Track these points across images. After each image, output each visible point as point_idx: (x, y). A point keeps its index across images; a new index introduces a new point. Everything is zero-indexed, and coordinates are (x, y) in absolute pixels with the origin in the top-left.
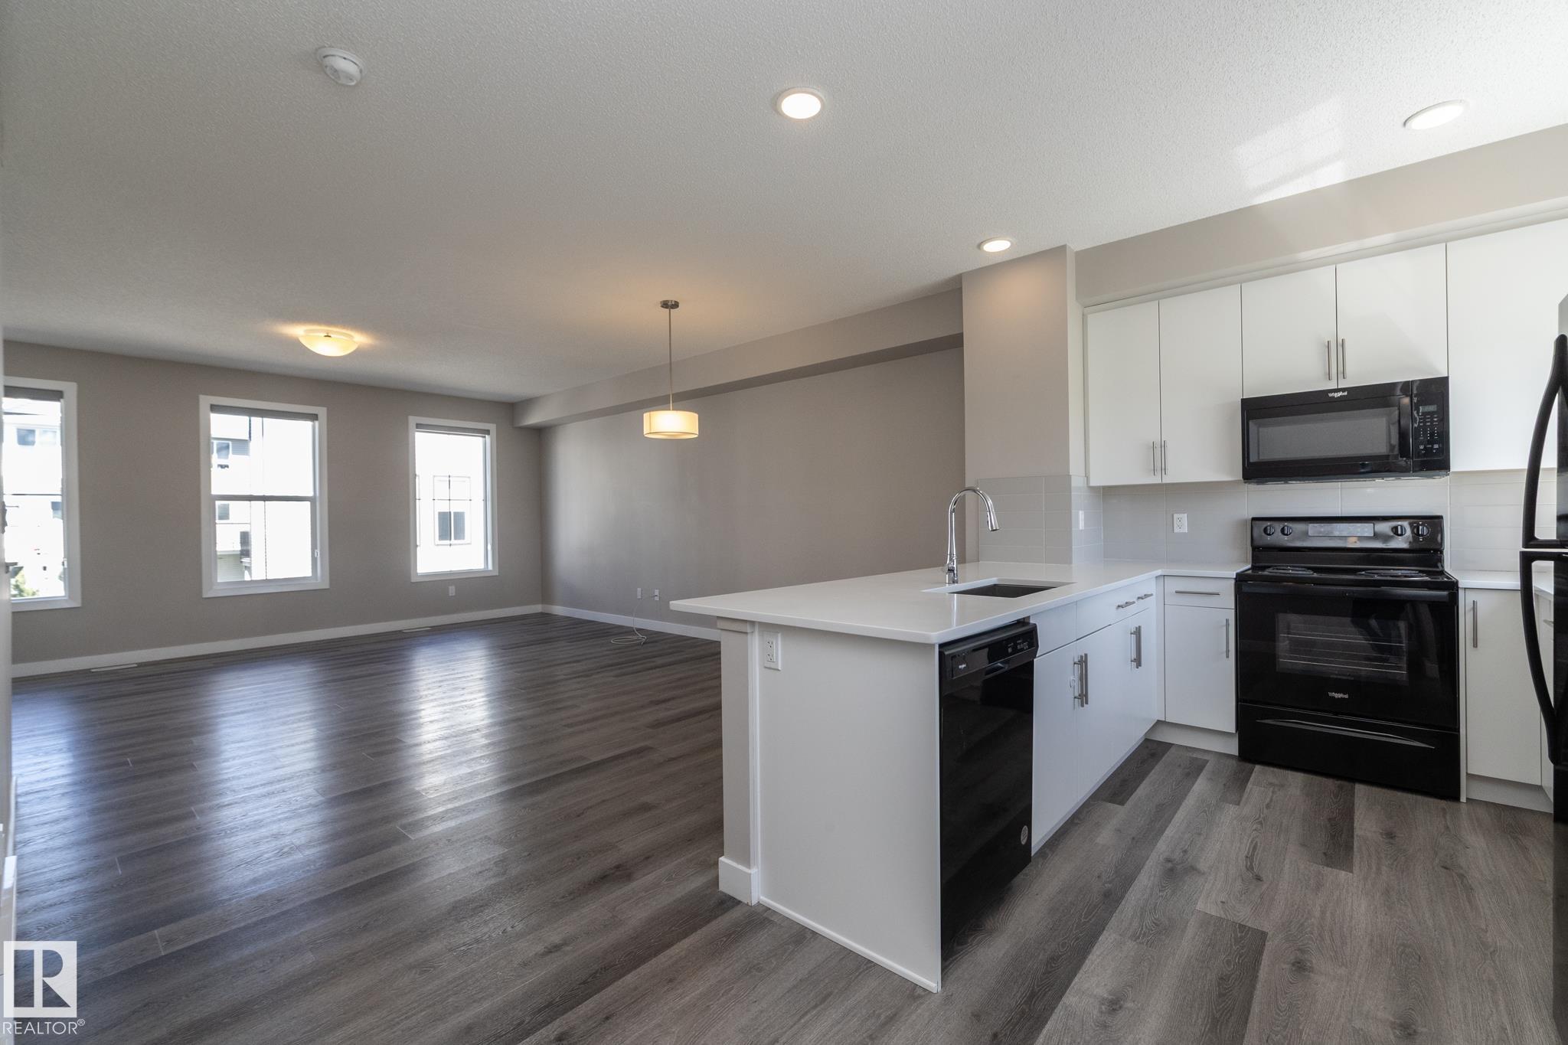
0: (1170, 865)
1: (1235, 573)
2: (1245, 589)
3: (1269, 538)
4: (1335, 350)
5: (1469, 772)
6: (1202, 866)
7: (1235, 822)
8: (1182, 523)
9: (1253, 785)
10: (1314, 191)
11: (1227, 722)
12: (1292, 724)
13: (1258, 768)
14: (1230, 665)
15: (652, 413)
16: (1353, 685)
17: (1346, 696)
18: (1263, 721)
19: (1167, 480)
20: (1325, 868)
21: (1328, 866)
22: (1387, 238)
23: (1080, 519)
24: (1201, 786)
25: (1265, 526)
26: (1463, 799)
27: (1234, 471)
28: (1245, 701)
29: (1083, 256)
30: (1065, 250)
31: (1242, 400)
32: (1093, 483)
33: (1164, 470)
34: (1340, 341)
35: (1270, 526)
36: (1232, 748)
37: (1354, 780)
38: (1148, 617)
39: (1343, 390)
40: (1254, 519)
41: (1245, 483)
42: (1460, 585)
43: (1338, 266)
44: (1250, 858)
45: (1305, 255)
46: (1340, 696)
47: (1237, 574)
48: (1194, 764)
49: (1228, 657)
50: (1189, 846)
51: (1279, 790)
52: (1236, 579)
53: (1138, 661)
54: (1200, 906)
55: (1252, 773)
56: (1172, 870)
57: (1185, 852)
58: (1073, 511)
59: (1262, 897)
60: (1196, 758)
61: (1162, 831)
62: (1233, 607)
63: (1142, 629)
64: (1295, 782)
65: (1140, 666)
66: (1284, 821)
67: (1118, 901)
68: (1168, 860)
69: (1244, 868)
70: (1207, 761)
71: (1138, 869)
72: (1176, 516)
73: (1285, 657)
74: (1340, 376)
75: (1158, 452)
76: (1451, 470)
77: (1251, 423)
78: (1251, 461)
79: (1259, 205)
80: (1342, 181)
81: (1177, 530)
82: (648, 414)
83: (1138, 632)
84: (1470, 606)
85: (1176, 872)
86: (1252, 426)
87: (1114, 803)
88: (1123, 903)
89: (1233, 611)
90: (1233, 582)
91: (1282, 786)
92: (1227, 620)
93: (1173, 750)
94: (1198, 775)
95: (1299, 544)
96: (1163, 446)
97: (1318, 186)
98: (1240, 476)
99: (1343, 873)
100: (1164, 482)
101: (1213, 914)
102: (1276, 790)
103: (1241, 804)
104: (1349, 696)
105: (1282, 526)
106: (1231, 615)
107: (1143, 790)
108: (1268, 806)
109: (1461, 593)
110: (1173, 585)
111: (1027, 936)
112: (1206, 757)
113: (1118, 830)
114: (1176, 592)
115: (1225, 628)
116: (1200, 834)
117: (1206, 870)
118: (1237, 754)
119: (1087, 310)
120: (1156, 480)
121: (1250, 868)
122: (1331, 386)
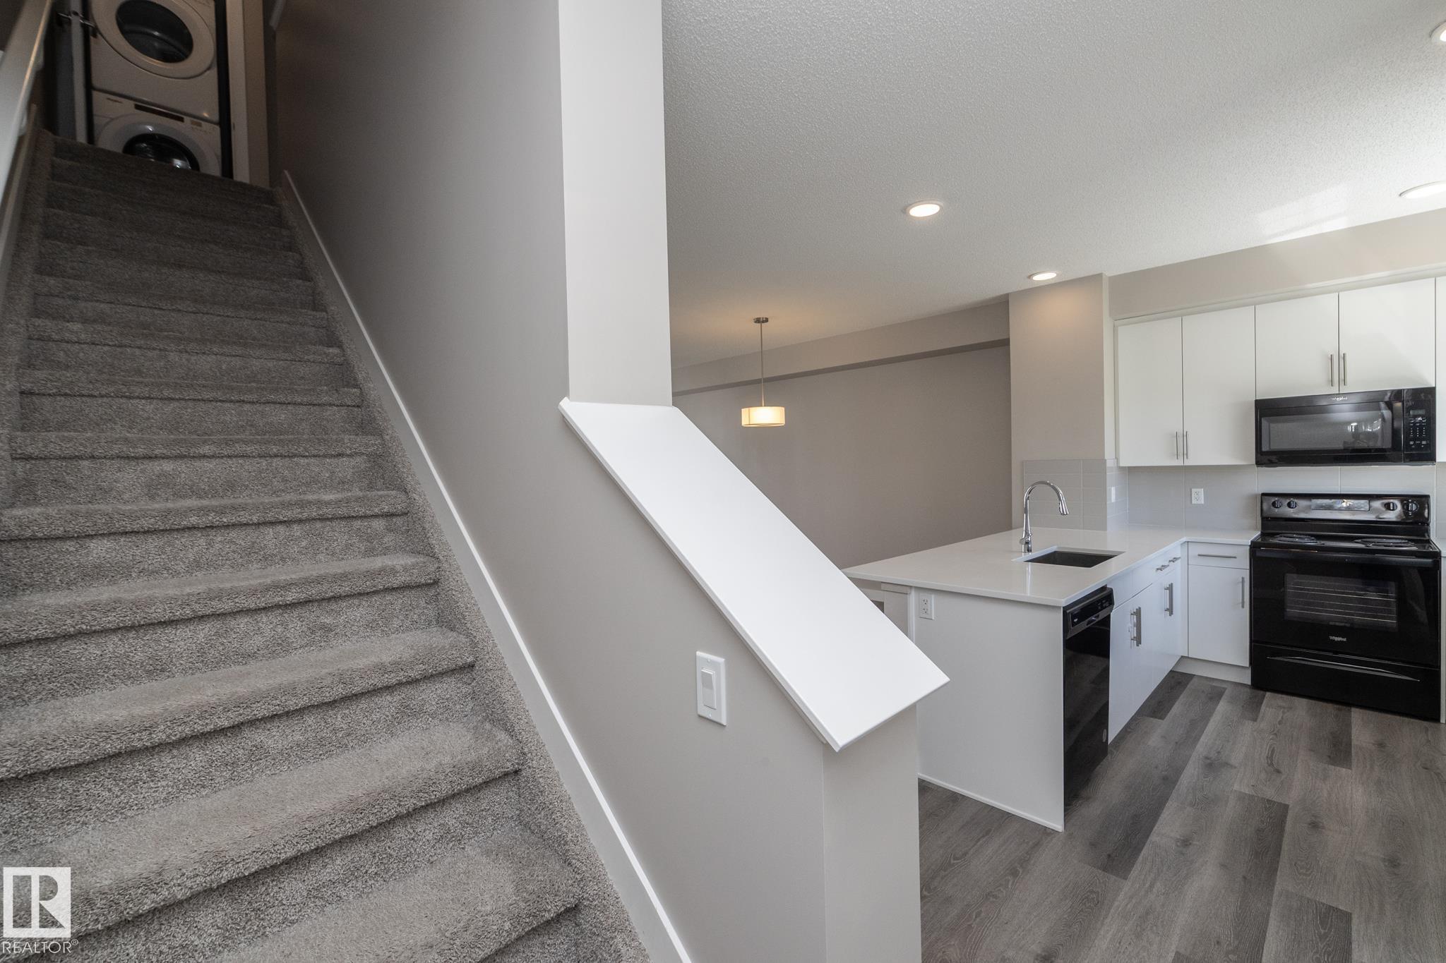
0: (1209, 761)
1: (1250, 541)
2: (1258, 554)
3: (1276, 510)
4: (1338, 363)
6: (1233, 761)
7: (1255, 733)
8: (1199, 496)
9: (1267, 707)
11: (1242, 658)
12: (1297, 660)
13: (1268, 694)
14: (1244, 613)
15: (751, 409)
16: (1349, 630)
17: (1345, 640)
18: (1276, 658)
19: (1188, 463)
20: (1330, 766)
21: (1332, 764)
22: (1384, 272)
23: (1113, 494)
24: (1222, 707)
25: (1273, 500)
26: (1442, 721)
27: (1246, 457)
28: (1257, 642)
29: (1115, 280)
30: (1102, 276)
31: (1256, 401)
32: (1122, 464)
33: (1185, 455)
34: (1342, 355)
35: (1278, 501)
36: (1247, 680)
37: (1349, 704)
38: (1176, 574)
39: (1344, 394)
40: (1264, 495)
41: (1257, 466)
42: (1442, 555)
43: (1341, 293)
44: (1270, 758)
45: (1312, 285)
46: (1339, 639)
47: (1252, 542)
48: (1215, 692)
49: (1243, 607)
50: (1222, 748)
51: (1288, 711)
52: (1250, 546)
53: (1170, 610)
54: (1236, 787)
55: (1264, 698)
56: (1210, 765)
57: (1219, 753)
58: (1108, 488)
59: (1282, 783)
60: (1215, 687)
61: (1197, 739)
62: (1248, 567)
63: (1174, 585)
64: (1301, 707)
65: (1172, 614)
66: (1295, 733)
67: (1175, 782)
68: (1207, 758)
69: (1267, 765)
70: (1225, 689)
71: (1185, 763)
72: (1194, 490)
73: (1292, 608)
74: (1342, 383)
75: (1181, 442)
76: (1437, 461)
77: (1263, 420)
78: (1264, 449)
79: (1271, 244)
80: (1345, 227)
81: (1195, 501)
82: (747, 409)
83: (1170, 588)
85: (1213, 766)
86: (1264, 422)
87: (1156, 718)
88: (1178, 784)
89: (1248, 571)
90: (1248, 548)
91: (1291, 708)
92: (1243, 578)
93: (1195, 679)
94: (1220, 699)
95: (1302, 515)
96: (1185, 436)
97: (1324, 231)
98: (1254, 461)
99: (1344, 769)
100: (1186, 464)
101: (1247, 792)
102: (1286, 711)
103: (1259, 720)
104: (1347, 639)
105: (1288, 501)
106: (1246, 574)
107: (1177, 708)
108: (1280, 723)
109: (1442, 560)
110: (1195, 550)
111: (1114, 802)
112: (1224, 686)
113: (1163, 737)
114: (1199, 555)
115: (1241, 585)
116: (1228, 741)
117: (1237, 765)
118: (1250, 683)
119: (1117, 323)
120: (1179, 463)
121: (1271, 764)
122: (1334, 391)
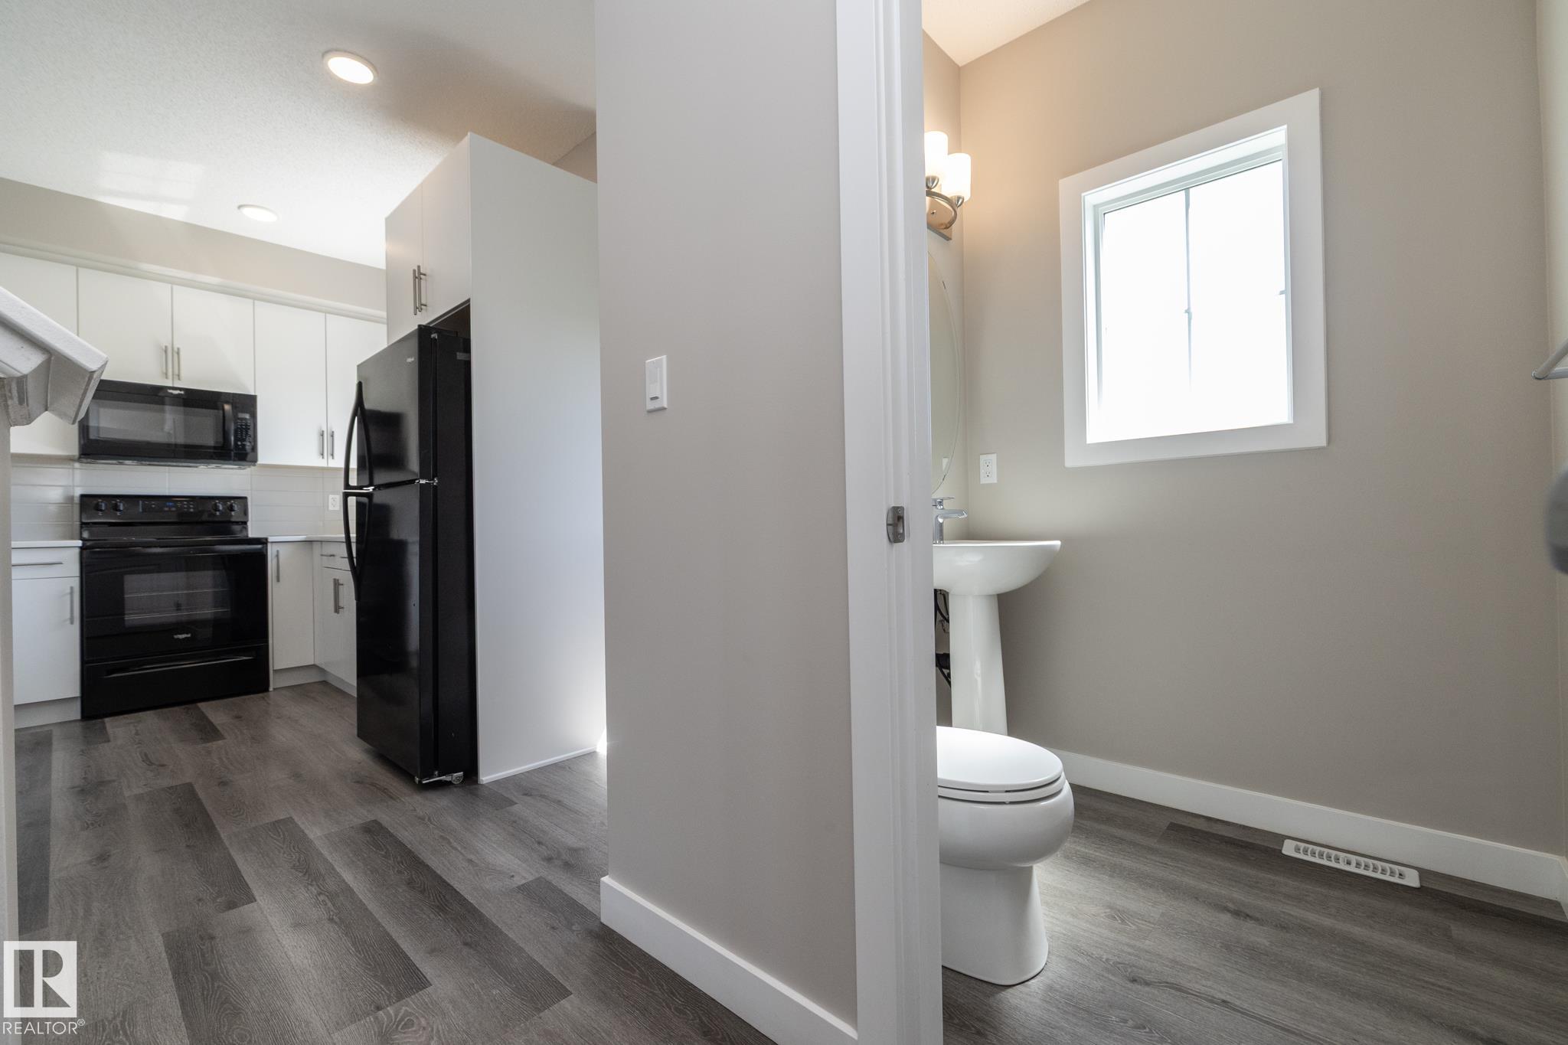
0: (78, 789)
1: (80, 542)
2: (91, 558)
4: (170, 354)
5: (274, 668)
7: (116, 750)
9: (113, 729)
10: (156, 216)
11: (72, 686)
13: (111, 719)
16: (192, 625)
17: (189, 635)
21: (207, 742)
22: (214, 280)
25: (96, 502)
26: (271, 689)
27: (70, 448)
28: (89, 662)
34: (176, 349)
39: (180, 389)
40: (85, 496)
41: (81, 459)
42: (269, 540)
43: (174, 286)
44: (146, 759)
45: (146, 266)
46: (184, 636)
47: (83, 543)
48: (39, 737)
49: (72, 623)
52: (82, 548)
54: (128, 794)
55: (104, 725)
56: (83, 790)
59: (172, 771)
62: (78, 576)
66: (157, 736)
69: (147, 766)
73: (131, 615)
74: (176, 377)
76: (259, 462)
78: (91, 439)
84: (275, 553)
90: (77, 552)
92: (72, 589)
97: (164, 215)
98: (78, 453)
99: (221, 741)
101: (143, 792)
103: (112, 740)
104: (191, 634)
105: (113, 502)
106: (76, 583)
108: (137, 734)
109: (269, 544)
112: (48, 729)
115: (69, 597)
118: (82, 716)
121: (151, 764)
122: (169, 384)
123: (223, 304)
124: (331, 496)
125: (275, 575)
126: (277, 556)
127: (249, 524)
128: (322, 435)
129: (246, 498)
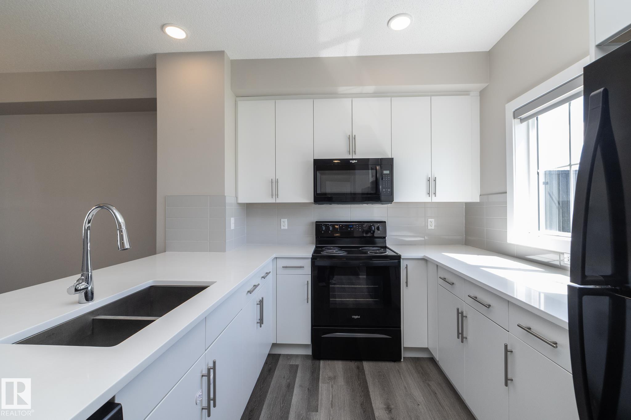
1: (311, 254)
4: (352, 140)
5: (404, 346)
8: (285, 224)
11: (306, 339)
12: (336, 335)
13: (322, 362)
14: (308, 307)
16: (362, 310)
18: (325, 336)
19: (279, 201)
22: (370, 89)
23: (232, 223)
26: (402, 359)
27: (309, 198)
28: (315, 326)
30: (224, 55)
31: (314, 159)
32: (241, 201)
33: (277, 195)
34: (354, 136)
36: (309, 352)
38: (267, 289)
39: (356, 159)
40: (317, 222)
41: (314, 204)
42: (402, 257)
43: (353, 99)
46: (357, 317)
49: (308, 302)
52: (312, 258)
53: (261, 321)
58: (227, 218)
62: (311, 274)
63: (264, 299)
64: (339, 366)
65: (263, 324)
72: (281, 220)
73: (334, 298)
74: (354, 152)
75: (274, 184)
76: (394, 201)
77: (318, 172)
78: (318, 192)
79: (322, 57)
81: (282, 228)
83: (261, 302)
84: (405, 266)
86: (318, 174)
89: (310, 275)
90: (310, 260)
92: (308, 282)
96: (277, 182)
98: (313, 201)
100: (277, 202)
104: (360, 317)
106: (309, 278)
109: (402, 261)
110: (282, 263)
114: (282, 267)
115: (307, 285)
118: (311, 354)
119: (238, 99)
120: (272, 201)
122: (350, 157)
123: (374, 103)
124: (429, 220)
125: (405, 281)
126: (407, 268)
127: (386, 238)
128: (429, 181)
129: (385, 222)
